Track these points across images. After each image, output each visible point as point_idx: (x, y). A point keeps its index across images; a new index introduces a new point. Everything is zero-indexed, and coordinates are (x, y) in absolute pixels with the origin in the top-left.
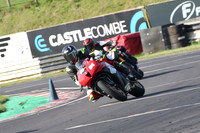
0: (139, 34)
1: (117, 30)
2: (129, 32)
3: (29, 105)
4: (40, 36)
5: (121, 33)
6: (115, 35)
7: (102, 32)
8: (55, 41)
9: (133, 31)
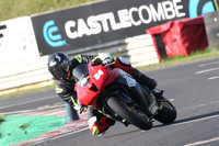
0: (202, 19)
1: (170, 13)
2: (188, 15)
3: (35, 129)
4: (51, 23)
5: (176, 18)
6: (166, 21)
7: (146, 16)
8: (74, 29)
9: (193, 15)
